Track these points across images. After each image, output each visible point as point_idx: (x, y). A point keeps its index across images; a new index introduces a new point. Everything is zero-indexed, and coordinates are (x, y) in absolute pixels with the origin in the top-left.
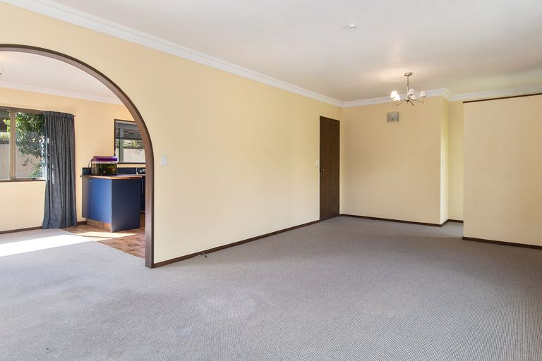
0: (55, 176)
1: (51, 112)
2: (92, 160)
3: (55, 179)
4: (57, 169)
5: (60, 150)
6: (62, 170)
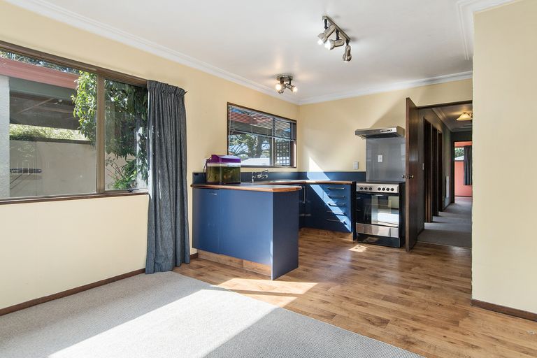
0: (163, 186)
1: (157, 82)
2: (208, 161)
3: (163, 192)
4: (166, 175)
5: (169, 145)
6: (173, 176)
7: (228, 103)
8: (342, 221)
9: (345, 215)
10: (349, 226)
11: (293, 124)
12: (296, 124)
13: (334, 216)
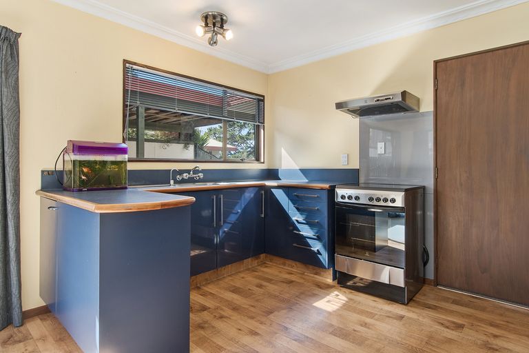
7: (125, 62)
8: (315, 249)
9: (319, 239)
10: (324, 258)
11: (260, 100)
12: (263, 101)
13: (302, 239)
